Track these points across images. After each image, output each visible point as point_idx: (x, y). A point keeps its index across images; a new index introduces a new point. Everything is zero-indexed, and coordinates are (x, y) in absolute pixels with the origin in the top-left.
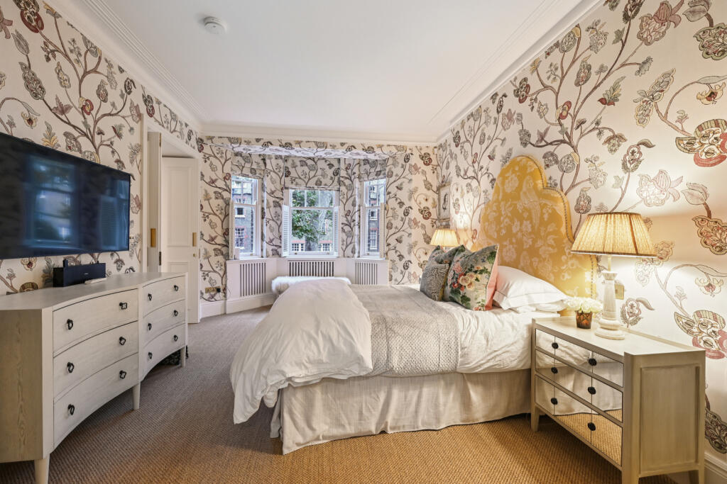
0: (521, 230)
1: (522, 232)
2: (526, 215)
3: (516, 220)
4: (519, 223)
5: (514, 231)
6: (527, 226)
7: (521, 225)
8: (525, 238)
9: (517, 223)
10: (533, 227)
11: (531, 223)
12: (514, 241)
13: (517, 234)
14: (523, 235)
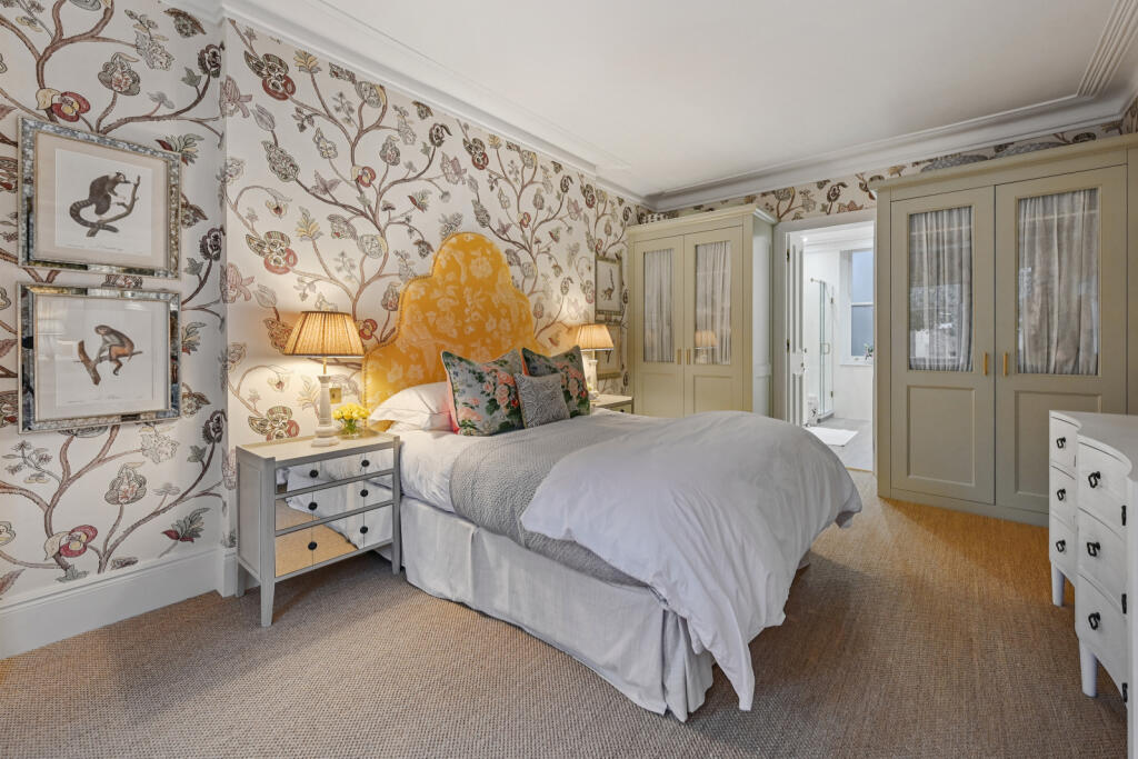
0: (498, 329)
1: (499, 330)
2: (503, 311)
3: (490, 315)
4: (495, 321)
5: (489, 328)
6: (506, 325)
7: (498, 322)
8: (503, 339)
9: (492, 319)
10: (512, 326)
11: (510, 321)
12: (488, 341)
13: (492, 332)
14: (501, 335)
